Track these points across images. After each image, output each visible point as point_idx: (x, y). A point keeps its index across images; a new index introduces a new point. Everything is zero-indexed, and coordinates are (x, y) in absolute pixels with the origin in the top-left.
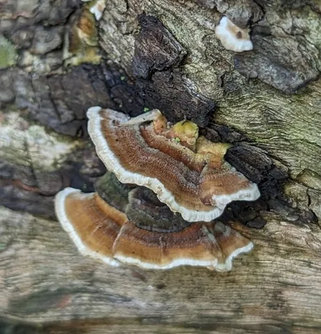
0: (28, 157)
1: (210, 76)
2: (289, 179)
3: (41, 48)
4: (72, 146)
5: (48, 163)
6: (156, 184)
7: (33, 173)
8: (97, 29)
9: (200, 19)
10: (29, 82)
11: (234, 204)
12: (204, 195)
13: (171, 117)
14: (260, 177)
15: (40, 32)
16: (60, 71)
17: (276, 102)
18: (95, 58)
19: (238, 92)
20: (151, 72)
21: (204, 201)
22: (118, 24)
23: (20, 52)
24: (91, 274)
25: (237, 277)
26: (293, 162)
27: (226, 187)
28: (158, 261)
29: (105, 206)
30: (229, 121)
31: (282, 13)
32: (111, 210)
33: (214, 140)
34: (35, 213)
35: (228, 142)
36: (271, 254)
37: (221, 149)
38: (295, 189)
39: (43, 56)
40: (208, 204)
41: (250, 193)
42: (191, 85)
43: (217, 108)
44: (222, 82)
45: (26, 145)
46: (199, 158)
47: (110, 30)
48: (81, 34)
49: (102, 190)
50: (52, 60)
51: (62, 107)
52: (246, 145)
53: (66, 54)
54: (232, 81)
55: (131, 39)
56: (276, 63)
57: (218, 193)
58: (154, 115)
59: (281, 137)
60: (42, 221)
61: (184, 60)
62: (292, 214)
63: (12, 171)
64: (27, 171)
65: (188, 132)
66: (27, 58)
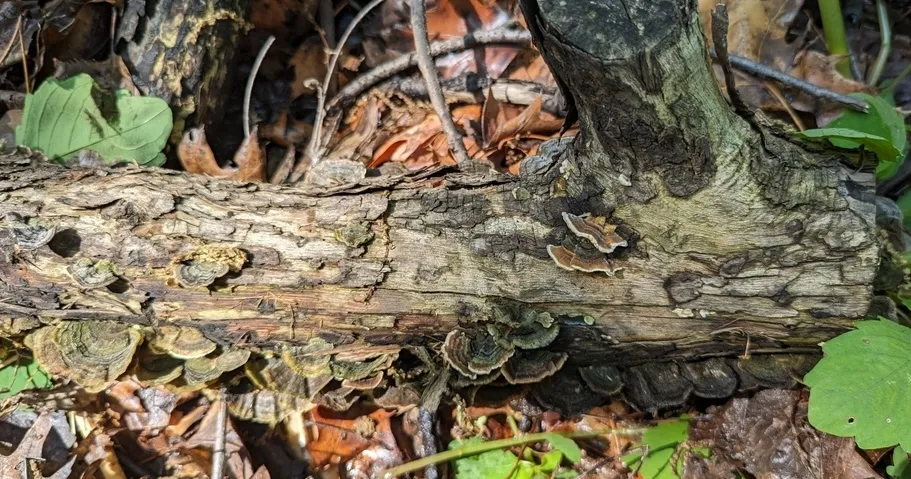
1: (613, 197)
2: (639, 239)
3: (540, 192)
5: (541, 236)
6: (591, 237)
7: (535, 240)
8: (566, 183)
9: (611, 176)
10: (536, 204)
11: (618, 247)
13: (595, 215)
15: (539, 187)
17: (638, 207)
18: (563, 195)
19: (624, 202)
20: (589, 197)
22: (575, 181)
23: (532, 194)
26: (641, 231)
27: (615, 240)
30: (618, 216)
31: (643, 172)
32: (569, 252)
33: (611, 224)
34: (534, 256)
37: (614, 227)
38: (641, 243)
39: (541, 195)
40: (610, 247)
41: (624, 244)
42: (605, 201)
43: (614, 210)
44: (618, 199)
46: (605, 231)
47: (571, 184)
48: (559, 186)
49: (564, 245)
50: (545, 197)
51: (549, 214)
53: (551, 194)
55: (581, 187)
56: (639, 191)
58: (588, 214)
61: (603, 192)
63: (527, 239)
65: (602, 220)
66: (535, 196)
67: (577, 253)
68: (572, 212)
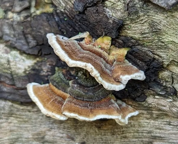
0: (10, 68)
1: (120, 5)
2: (161, 67)
3: (18, 9)
4: (35, 61)
5: (21, 72)
6: (89, 67)
7: (12, 77)
10: (11, 26)
12: (115, 76)
14: (145, 67)
15: (17, 2)
16: (29, 19)
18: (50, 9)
20: (85, 8)
21: (115, 79)
24: (43, 138)
25: (128, 135)
26: (164, 56)
27: (127, 71)
28: (88, 116)
29: (56, 90)
30: (130, 33)
32: (60, 92)
35: (128, 47)
36: (148, 119)
37: (124, 52)
38: (165, 74)
39: (19, 13)
41: (140, 76)
42: (109, 12)
43: (123, 25)
44: (128, 7)
45: (9, 62)
46: (111, 58)
49: (53, 81)
50: (24, 14)
51: (30, 38)
52: (139, 47)
53: (33, 10)
54: (134, 6)
57: (123, 74)
58: (86, 35)
59: (159, 40)
60: (16, 106)
62: (162, 90)
64: (9, 76)
65: (105, 42)
66: (10, 15)
67: (71, 93)
68: (62, 34)
